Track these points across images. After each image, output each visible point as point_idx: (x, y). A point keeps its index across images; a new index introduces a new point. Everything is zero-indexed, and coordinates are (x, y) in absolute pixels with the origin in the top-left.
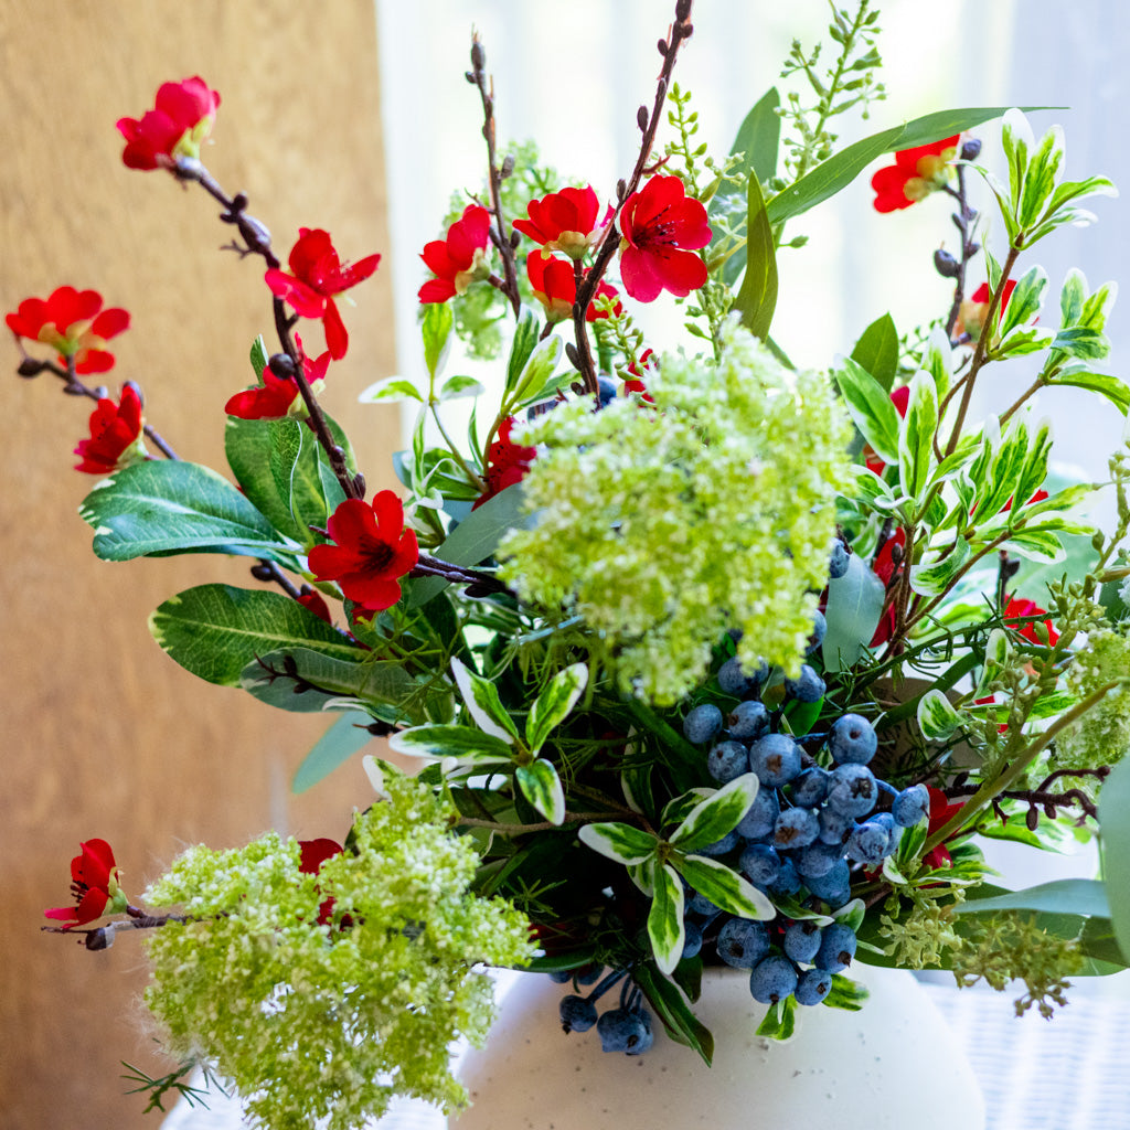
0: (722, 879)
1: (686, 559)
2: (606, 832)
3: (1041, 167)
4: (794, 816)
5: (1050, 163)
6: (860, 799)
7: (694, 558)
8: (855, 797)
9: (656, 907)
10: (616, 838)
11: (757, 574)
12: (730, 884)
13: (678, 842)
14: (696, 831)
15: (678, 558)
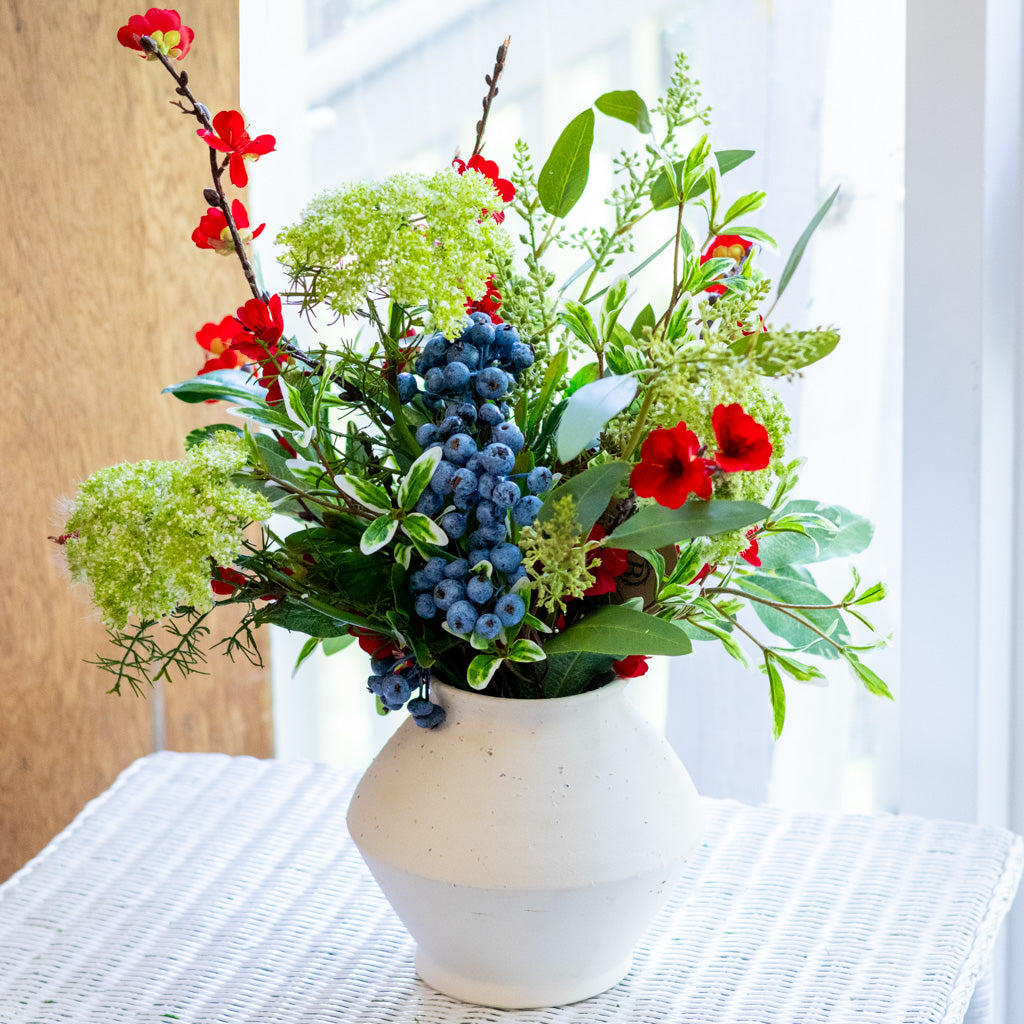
0: (422, 523)
1: (364, 230)
2: (352, 482)
3: (699, 154)
4: (466, 473)
5: (704, 152)
6: (497, 457)
7: (368, 228)
8: (494, 456)
9: (374, 526)
10: (359, 487)
11: (409, 248)
12: (425, 525)
13: (404, 505)
14: (410, 491)
15: (359, 228)
